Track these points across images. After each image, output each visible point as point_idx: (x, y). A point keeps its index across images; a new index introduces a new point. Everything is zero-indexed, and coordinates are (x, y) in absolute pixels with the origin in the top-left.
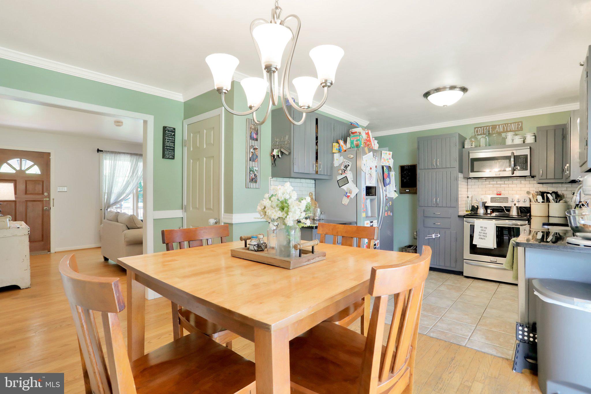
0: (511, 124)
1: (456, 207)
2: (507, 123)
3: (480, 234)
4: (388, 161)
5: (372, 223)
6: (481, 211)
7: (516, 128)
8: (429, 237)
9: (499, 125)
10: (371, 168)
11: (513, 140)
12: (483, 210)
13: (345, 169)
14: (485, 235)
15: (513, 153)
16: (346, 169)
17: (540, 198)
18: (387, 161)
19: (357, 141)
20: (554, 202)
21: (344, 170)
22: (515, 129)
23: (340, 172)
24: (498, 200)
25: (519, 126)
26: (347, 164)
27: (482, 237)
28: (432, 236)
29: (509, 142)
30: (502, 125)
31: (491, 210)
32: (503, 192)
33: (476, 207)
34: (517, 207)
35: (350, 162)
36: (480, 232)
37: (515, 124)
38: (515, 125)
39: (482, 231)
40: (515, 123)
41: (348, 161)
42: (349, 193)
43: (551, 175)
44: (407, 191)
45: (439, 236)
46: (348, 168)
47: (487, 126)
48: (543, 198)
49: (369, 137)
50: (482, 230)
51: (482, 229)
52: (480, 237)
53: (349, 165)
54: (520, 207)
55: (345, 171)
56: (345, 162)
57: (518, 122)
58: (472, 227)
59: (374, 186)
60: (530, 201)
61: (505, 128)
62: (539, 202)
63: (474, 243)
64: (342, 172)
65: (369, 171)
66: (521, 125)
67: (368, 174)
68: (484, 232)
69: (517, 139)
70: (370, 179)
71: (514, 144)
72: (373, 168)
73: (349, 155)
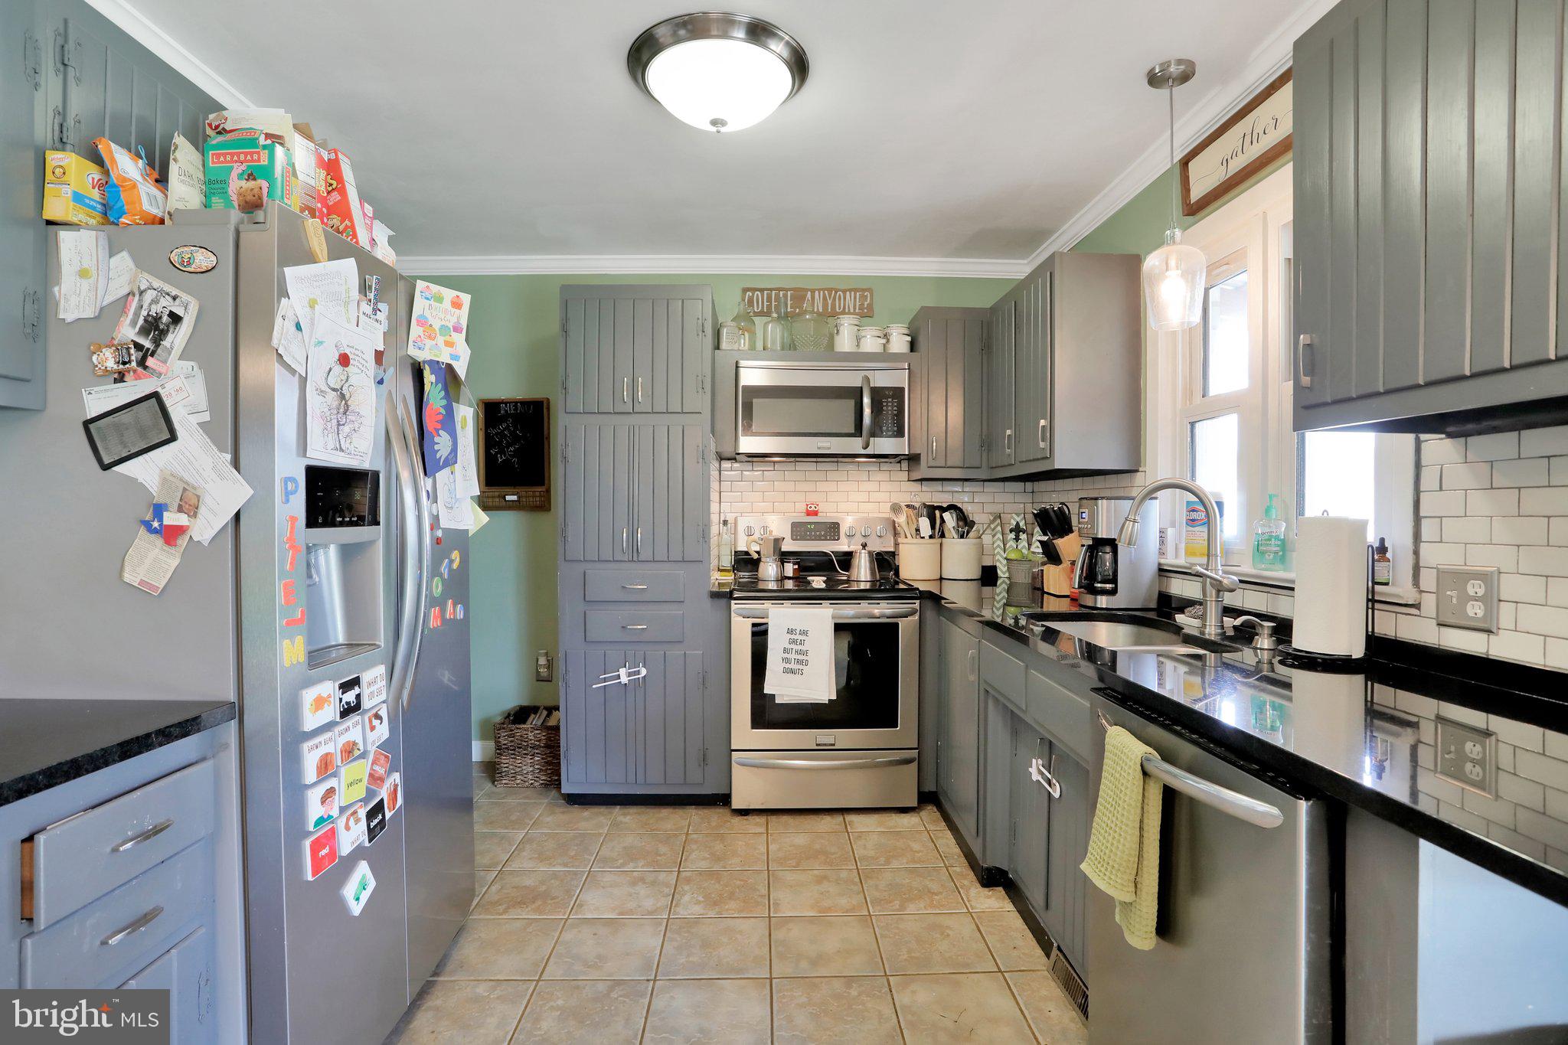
0: (844, 292)
1: (701, 561)
2: (834, 289)
3: (786, 655)
4: (447, 338)
5: (357, 690)
6: (769, 570)
7: (859, 308)
8: (605, 680)
9: (813, 291)
10: (344, 360)
11: (858, 340)
12: (774, 566)
13: (147, 343)
14: (800, 657)
15: (867, 379)
16: (157, 342)
17: (924, 523)
18: (440, 340)
19: (251, 177)
20: (956, 536)
21: (138, 347)
22: (855, 308)
23: (108, 360)
24: (811, 530)
25: (866, 303)
26: (163, 307)
27: (792, 666)
28: (619, 677)
29: (845, 343)
30: (821, 292)
31: (796, 567)
32: (820, 508)
33: (756, 556)
34: (870, 553)
35: (184, 296)
36: (785, 650)
37: (855, 294)
38: (855, 298)
39: (793, 646)
40: (856, 290)
41: (167, 288)
42: (180, 509)
43: (955, 459)
44: (508, 498)
45: (644, 672)
46: (170, 337)
47: (779, 289)
48: (933, 527)
49: (342, 190)
50: (794, 642)
51: (793, 637)
52: (788, 666)
53: (176, 319)
54: (878, 554)
55: (145, 355)
56: (150, 296)
57: (864, 290)
58: (760, 635)
59: (366, 465)
60: (896, 534)
61: (830, 302)
62: (923, 538)
63: (768, 689)
64: (124, 363)
65: (330, 370)
66: (869, 298)
67: (325, 388)
68: (799, 647)
69: (868, 337)
70: (334, 422)
71: (860, 351)
72: (361, 361)
73: (181, 249)
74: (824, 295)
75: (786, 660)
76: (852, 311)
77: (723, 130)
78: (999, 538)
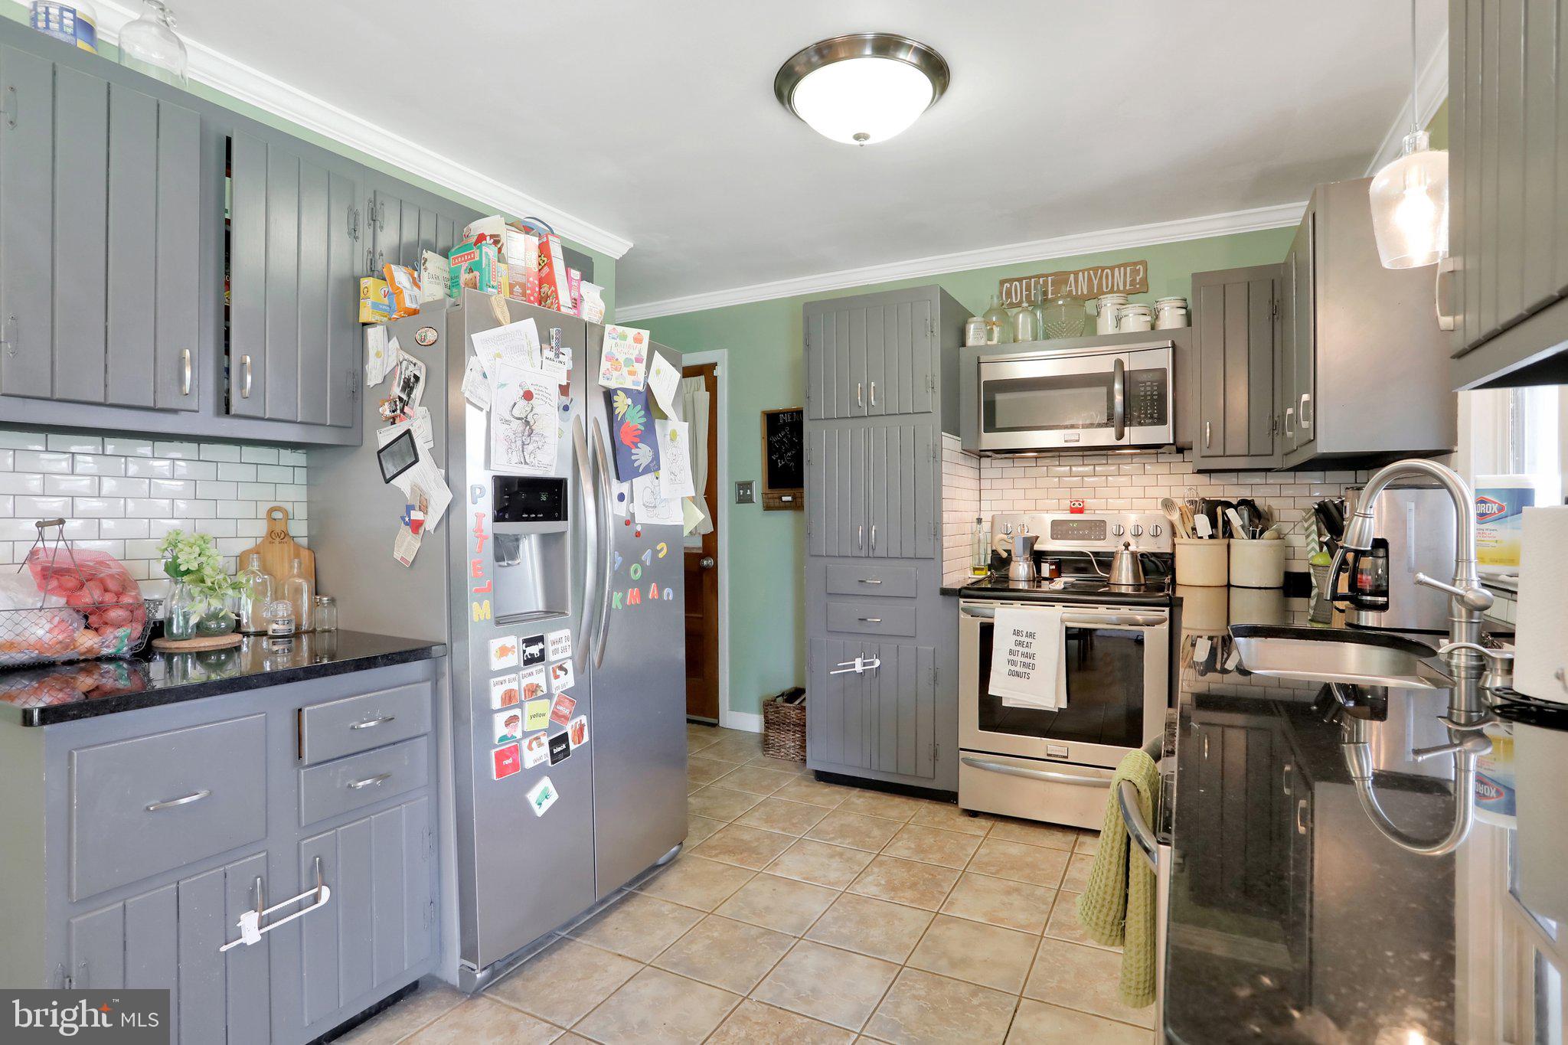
0: (1112, 268)
1: (934, 558)
2: (1099, 267)
3: (1012, 657)
5: (541, 646)
6: (1021, 570)
7: (1128, 285)
8: (844, 667)
9: (1076, 273)
10: (528, 396)
11: (1119, 320)
12: (1026, 566)
13: (405, 397)
14: (1027, 660)
15: (1119, 364)
16: (409, 396)
17: (1202, 522)
18: (625, 370)
19: (471, 270)
20: (1245, 536)
21: (401, 399)
22: (1125, 285)
23: (386, 410)
24: (1073, 529)
25: (1138, 278)
26: (411, 371)
27: (1018, 669)
28: (853, 666)
29: (1106, 325)
30: (1086, 273)
31: (1053, 567)
32: (1089, 503)
33: (1005, 555)
34: (1133, 555)
35: (419, 363)
36: (1011, 652)
37: (1125, 270)
38: (1125, 274)
39: (1019, 648)
40: (1125, 265)
41: (412, 359)
42: (419, 509)
43: (1238, 444)
44: (784, 499)
45: (877, 663)
46: (415, 391)
47: (1039, 277)
48: (1214, 524)
49: (550, 265)
50: (1020, 644)
51: (1019, 638)
52: (1013, 668)
53: (417, 379)
54: (1142, 555)
55: (405, 403)
56: (405, 363)
57: (1135, 264)
58: (987, 632)
59: (552, 473)
60: (1174, 534)
61: (1096, 282)
62: (1201, 538)
63: (993, 691)
64: (394, 411)
65: (515, 404)
66: (1141, 273)
67: (508, 417)
68: (1026, 650)
69: (1130, 315)
70: (519, 443)
71: (1122, 332)
72: (544, 394)
73: (421, 331)
74: (1089, 274)
75: (1012, 663)
76: (1121, 288)
77: (865, 143)
78: (1313, 540)
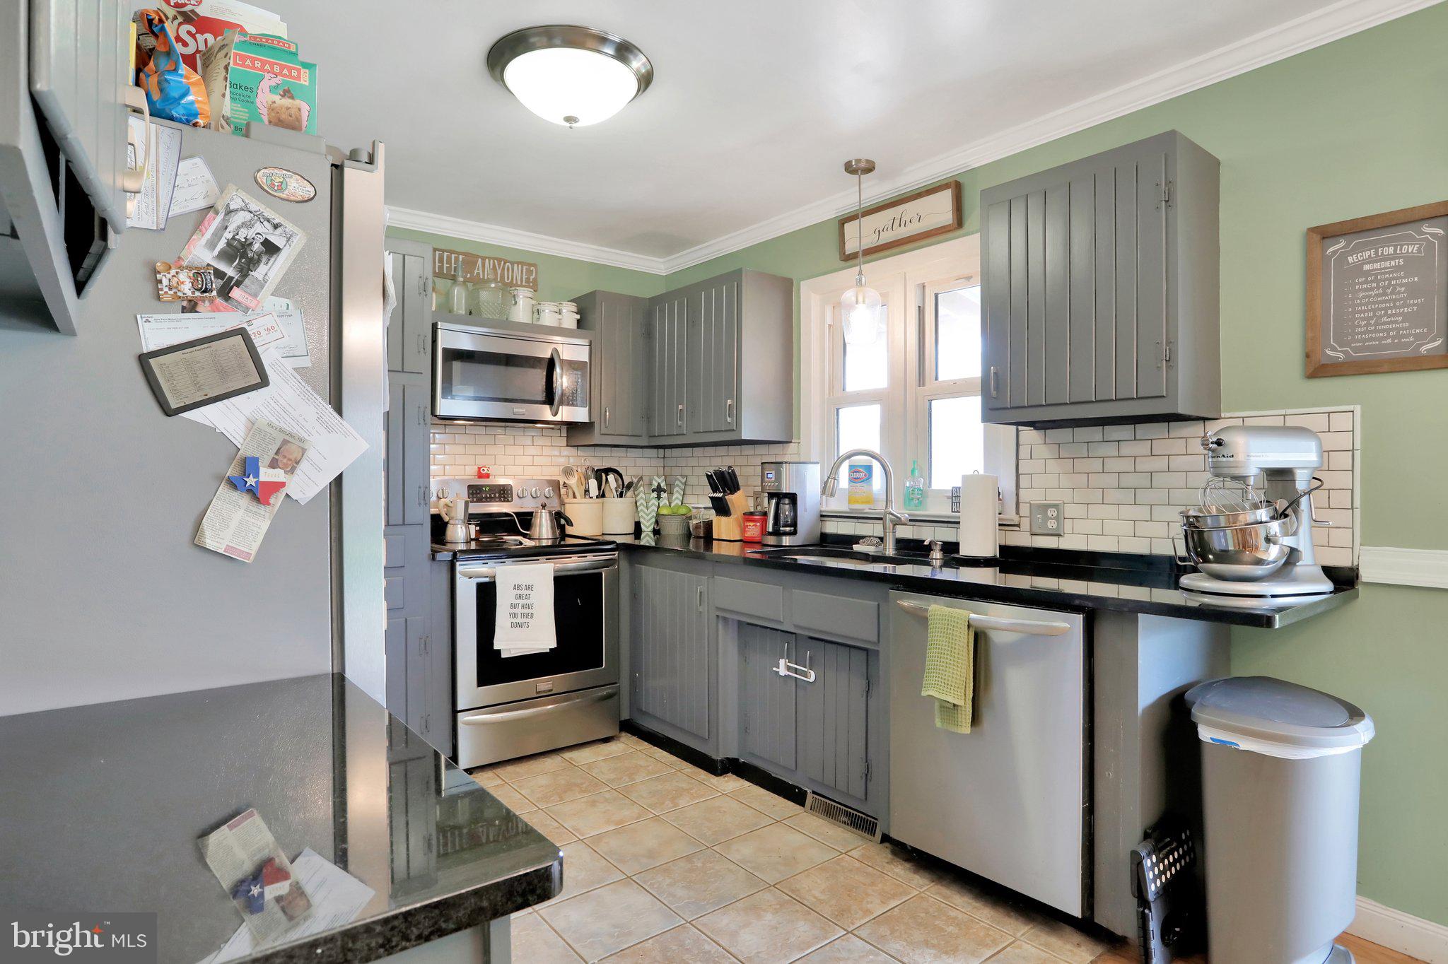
0: (513, 264)
1: (423, 523)
2: (503, 260)
3: (513, 611)
6: (459, 532)
7: (524, 282)
9: (483, 259)
11: (538, 313)
12: (463, 528)
13: (230, 271)
14: (526, 611)
15: (555, 352)
16: (245, 271)
17: (593, 484)
19: (287, 93)
20: (616, 496)
21: (219, 274)
22: (522, 281)
23: (179, 283)
24: (486, 493)
25: (532, 278)
27: (519, 620)
29: (522, 314)
30: (492, 261)
32: (493, 469)
33: (446, 518)
34: (550, 512)
35: (290, 227)
36: (512, 606)
38: (521, 271)
39: (519, 601)
40: (522, 263)
41: (268, 213)
42: (273, 464)
43: (622, 427)
47: (451, 252)
50: (520, 597)
51: (519, 592)
52: (515, 620)
53: (271, 249)
54: (556, 513)
57: (530, 265)
58: (486, 593)
61: (499, 272)
62: (591, 498)
63: (497, 646)
64: (205, 291)
66: (534, 274)
68: (525, 602)
69: (547, 311)
71: (539, 323)
73: (271, 171)
74: (494, 264)
75: (513, 615)
76: (519, 283)
77: (574, 125)
78: (642, 498)
